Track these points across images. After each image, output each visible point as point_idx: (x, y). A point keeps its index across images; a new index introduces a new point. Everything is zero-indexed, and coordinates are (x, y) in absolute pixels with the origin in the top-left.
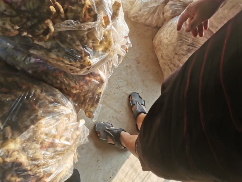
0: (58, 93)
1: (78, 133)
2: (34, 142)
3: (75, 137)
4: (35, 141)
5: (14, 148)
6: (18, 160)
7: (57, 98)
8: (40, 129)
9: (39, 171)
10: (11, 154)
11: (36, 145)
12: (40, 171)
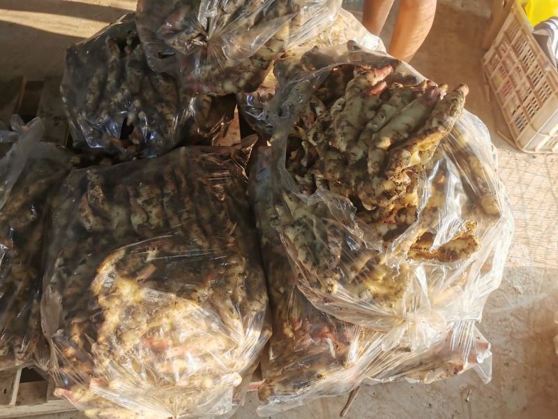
0: (259, 301)
1: (208, 383)
2: (147, 315)
3: (196, 383)
4: (151, 315)
5: (124, 294)
6: (106, 314)
7: (248, 305)
8: (173, 309)
9: (103, 358)
10: (113, 296)
11: (145, 321)
12: (103, 361)
